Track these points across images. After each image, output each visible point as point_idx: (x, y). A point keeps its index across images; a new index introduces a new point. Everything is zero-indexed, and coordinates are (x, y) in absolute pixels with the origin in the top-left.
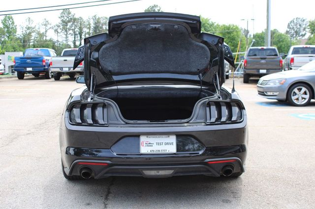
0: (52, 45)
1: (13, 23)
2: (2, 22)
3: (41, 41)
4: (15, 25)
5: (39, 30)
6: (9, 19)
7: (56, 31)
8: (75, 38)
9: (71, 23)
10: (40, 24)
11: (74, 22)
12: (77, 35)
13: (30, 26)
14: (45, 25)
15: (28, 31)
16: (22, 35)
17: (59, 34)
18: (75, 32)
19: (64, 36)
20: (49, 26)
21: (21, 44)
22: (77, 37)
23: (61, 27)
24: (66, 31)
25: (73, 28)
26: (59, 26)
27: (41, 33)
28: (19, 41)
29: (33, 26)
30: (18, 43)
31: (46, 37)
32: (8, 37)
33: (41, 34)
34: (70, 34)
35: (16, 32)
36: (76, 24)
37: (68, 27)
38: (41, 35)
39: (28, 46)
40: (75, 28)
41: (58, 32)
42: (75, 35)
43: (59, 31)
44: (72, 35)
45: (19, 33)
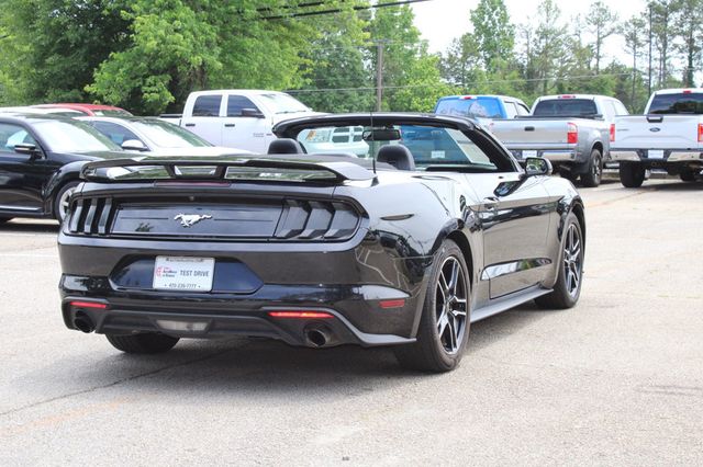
0: (614, 83)
1: (504, 18)
2: (473, 19)
3: (582, 72)
4: (509, 23)
5: (576, 39)
6: (494, 9)
7: (632, 38)
8: (690, 59)
9: (682, 13)
10: (582, 19)
11: (691, 9)
13: (548, 26)
14: (599, 23)
15: (544, 41)
16: (525, 56)
17: (639, 50)
18: (691, 41)
19: (656, 54)
20: (608, 25)
21: (522, 81)
23: (648, 27)
24: (663, 38)
25: (686, 28)
26: (640, 25)
27: (584, 45)
28: (515, 73)
29: (558, 25)
30: (513, 78)
31: (598, 58)
32: (488, 61)
33: (581, 50)
34: (676, 46)
35: (510, 47)
36: (696, 14)
37: (670, 24)
38: (583, 54)
39: (541, 86)
40: (692, 29)
41: (637, 44)
42: (692, 49)
43: (642, 37)
44: (681, 51)
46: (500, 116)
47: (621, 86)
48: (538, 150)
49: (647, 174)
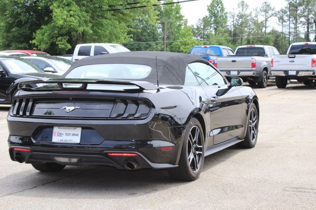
0: (273, 39)
1: (222, 10)
2: (208, 9)
3: (259, 34)
4: (225, 12)
5: (256, 19)
6: (218, 5)
7: (281, 18)
8: (308, 28)
9: (304, 7)
10: (258, 10)
11: (308, 5)
12: (311, 23)
13: (243, 13)
14: (266, 11)
15: (241, 20)
16: (232, 27)
17: (284, 24)
18: (308, 20)
19: (292, 26)
20: (270, 12)
21: (230, 38)
22: (312, 27)
23: (288, 13)
24: (296, 19)
25: (306, 14)
26: (285, 12)
27: (260, 21)
28: (226, 34)
29: (247, 12)
30: (226, 36)
31: (266, 27)
32: (215, 29)
33: (258, 24)
34: (301, 22)
35: (226, 23)
36: (310, 7)
37: (299, 12)
38: (260, 26)
39: (239, 41)
40: (309, 14)
41: (283, 21)
42: (309, 23)
43: (286, 18)
44: (304, 24)
45: (230, 24)
46: (221, 55)
47: (276, 40)
48: (238, 71)
49: (288, 82)
